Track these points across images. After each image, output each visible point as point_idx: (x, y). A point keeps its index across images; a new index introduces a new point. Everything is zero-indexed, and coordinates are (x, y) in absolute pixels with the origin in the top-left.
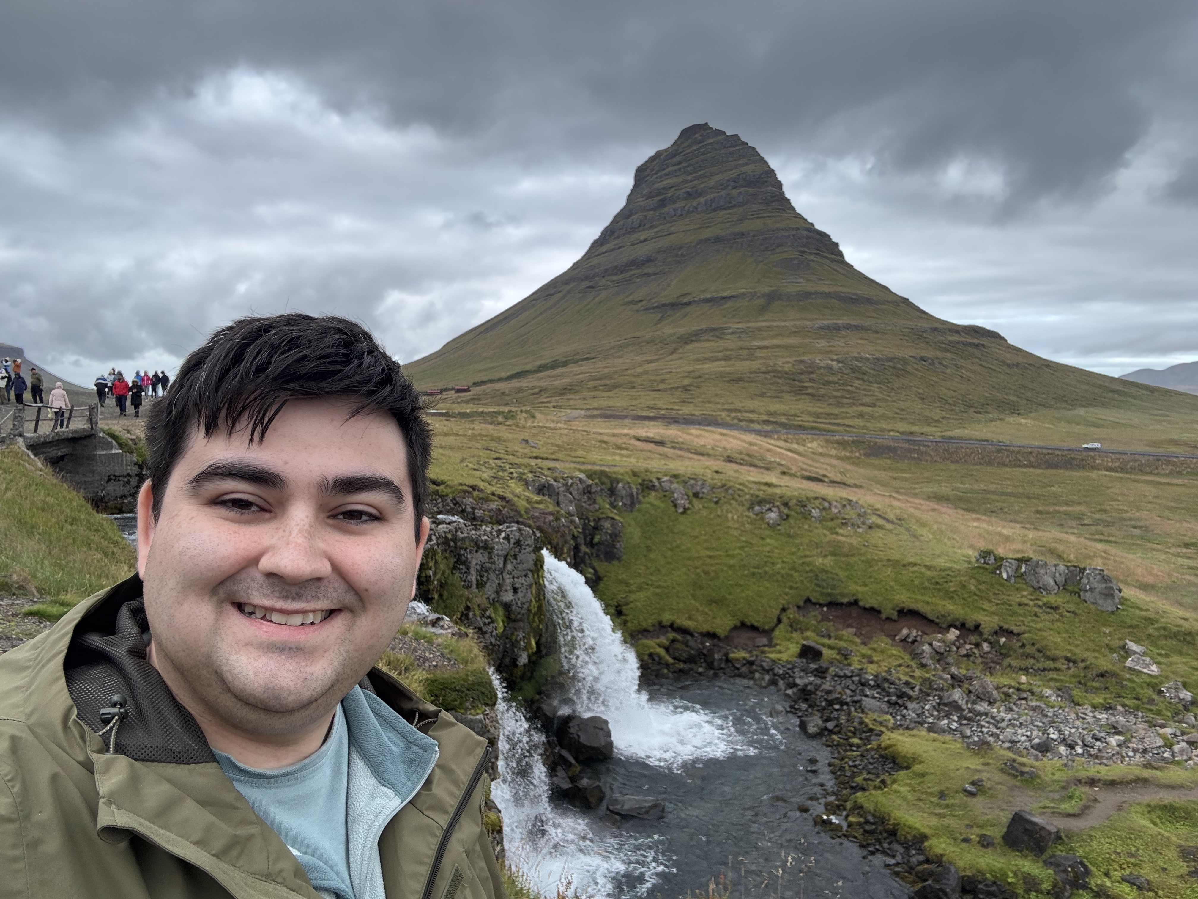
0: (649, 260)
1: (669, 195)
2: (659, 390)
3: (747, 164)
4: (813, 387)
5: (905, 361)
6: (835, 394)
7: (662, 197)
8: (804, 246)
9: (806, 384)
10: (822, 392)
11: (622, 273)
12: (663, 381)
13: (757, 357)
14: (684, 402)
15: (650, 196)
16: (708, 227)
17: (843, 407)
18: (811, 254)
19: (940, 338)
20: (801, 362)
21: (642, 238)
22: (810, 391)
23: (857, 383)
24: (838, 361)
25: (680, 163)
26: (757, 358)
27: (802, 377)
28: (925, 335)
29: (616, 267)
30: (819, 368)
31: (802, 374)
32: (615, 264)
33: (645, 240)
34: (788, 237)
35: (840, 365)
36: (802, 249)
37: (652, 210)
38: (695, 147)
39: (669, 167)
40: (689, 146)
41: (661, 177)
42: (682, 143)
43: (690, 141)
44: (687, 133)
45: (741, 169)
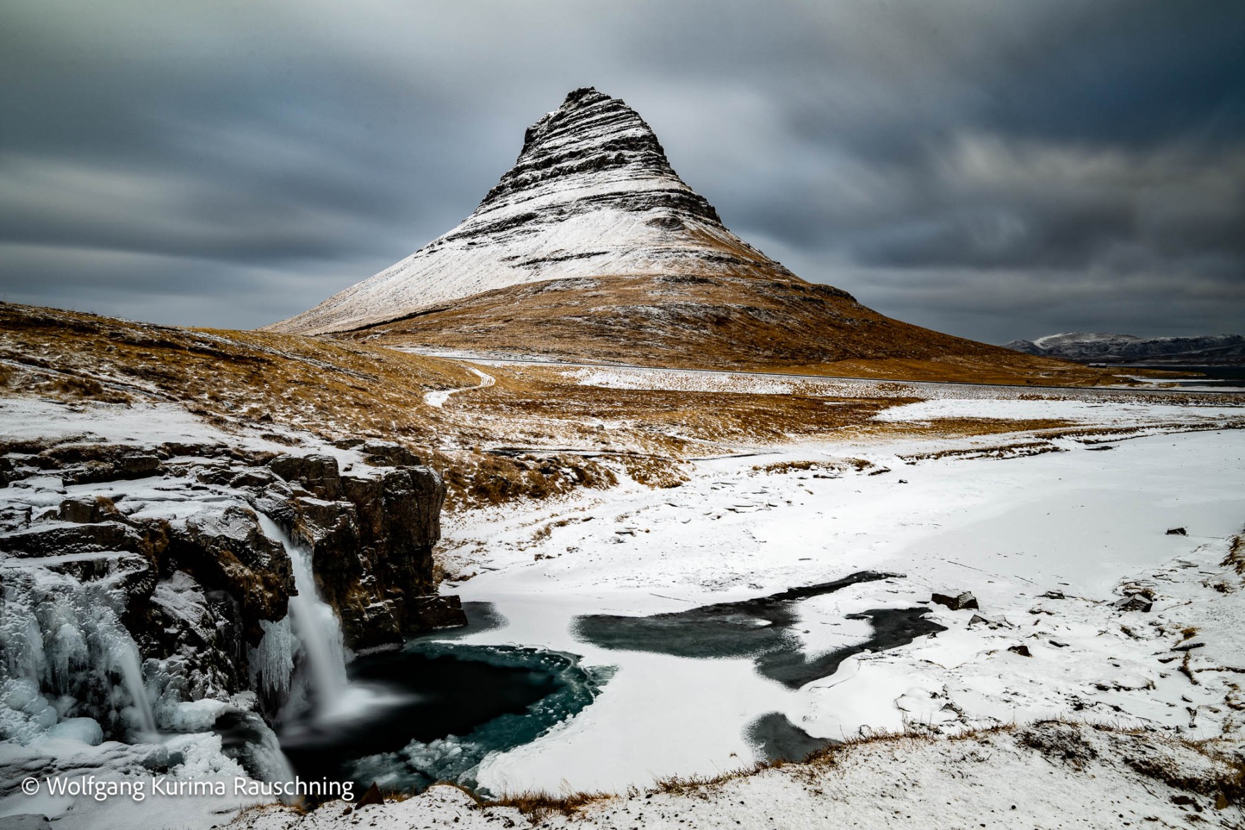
0: (529, 217)
1: (555, 155)
3: (629, 127)
8: (678, 207)
11: (503, 230)
16: (589, 187)
18: (684, 215)
21: (526, 197)
25: (565, 125)
29: (499, 224)
32: (497, 221)
33: (529, 199)
38: (581, 110)
39: (556, 128)
40: (577, 108)
41: (549, 138)
42: (569, 106)
43: (577, 104)
44: (574, 97)
45: (624, 132)
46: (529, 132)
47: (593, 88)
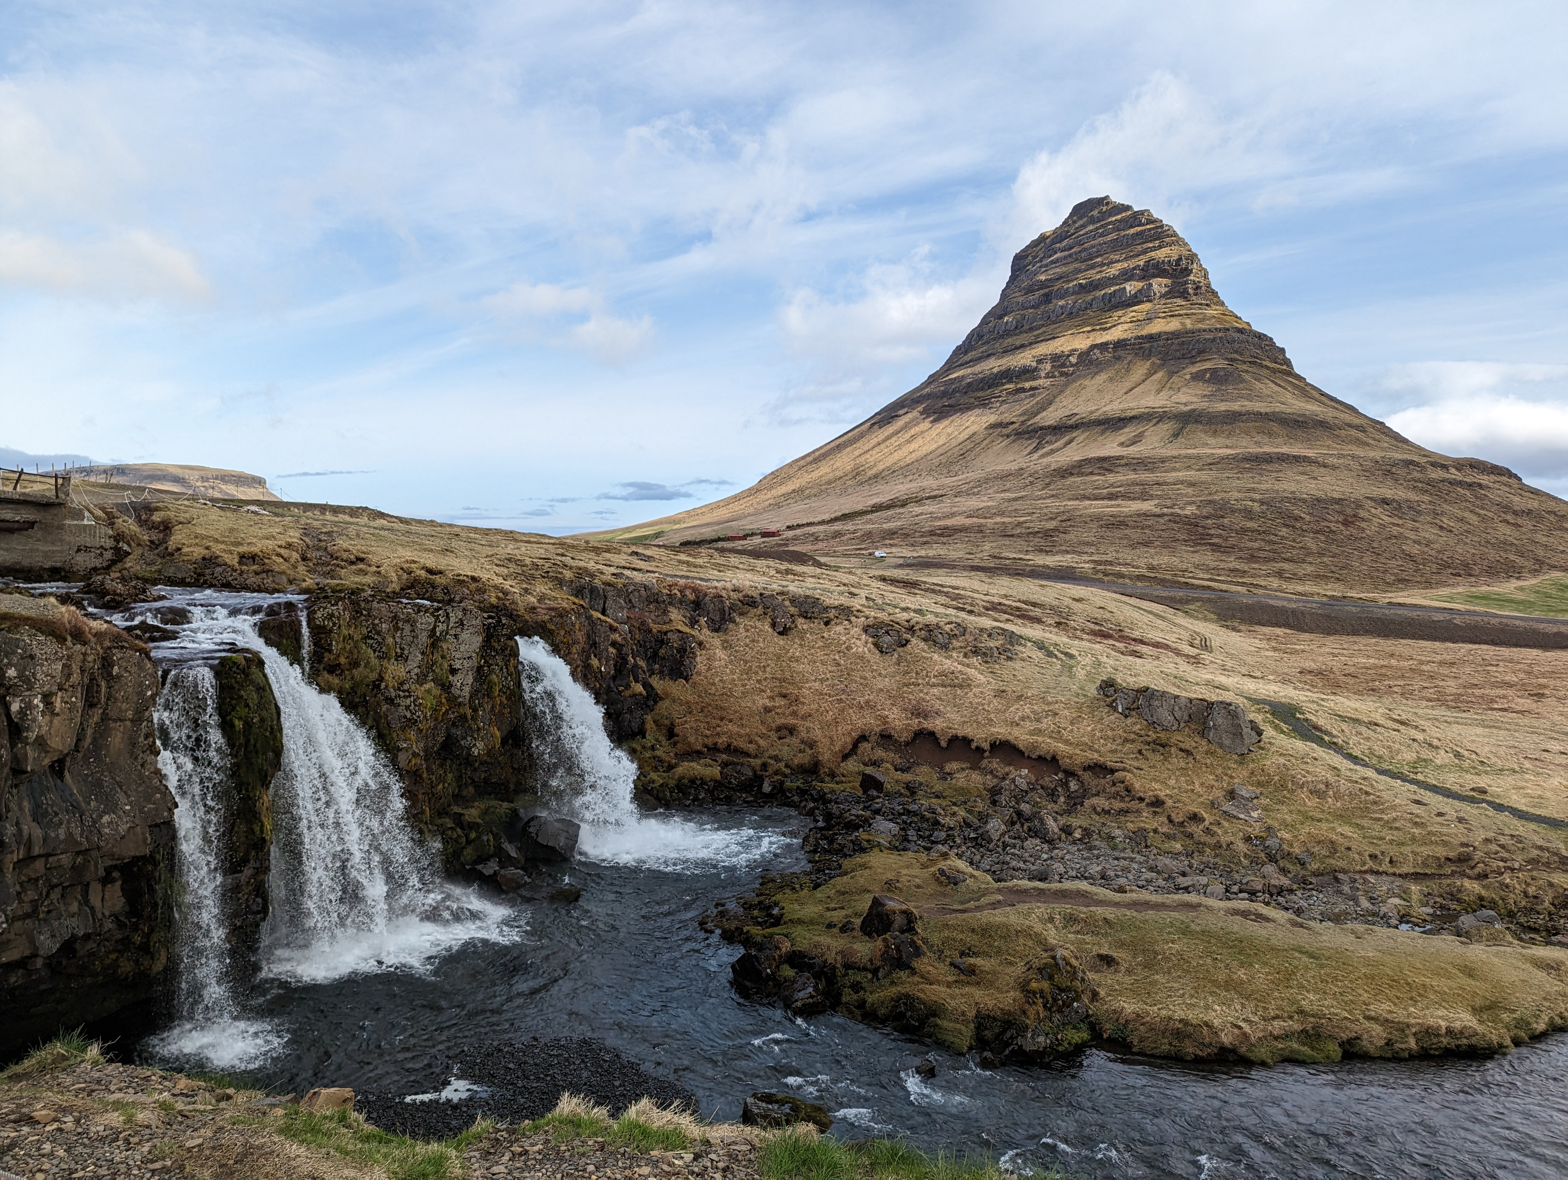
0: (1027, 371)
1: (1056, 288)
2: (1012, 536)
3: (1160, 247)
4: (1219, 536)
5: (1358, 505)
6: (1250, 544)
7: (1047, 290)
8: (1236, 352)
9: (1212, 532)
10: (1232, 541)
11: (989, 387)
12: (1019, 524)
13: (1152, 496)
14: (1041, 551)
15: (1030, 290)
16: (1107, 329)
17: (1256, 562)
18: (1245, 362)
19: (1416, 474)
20: (1210, 502)
21: (1018, 343)
22: (1215, 540)
23: (1284, 532)
24: (1262, 503)
25: (1070, 247)
26: (1152, 498)
27: (1209, 521)
28: (1394, 470)
29: (983, 380)
30: (1233, 511)
31: (1207, 518)
32: (982, 377)
33: (1022, 346)
34: (1214, 340)
35: (1264, 507)
36: (1232, 356)
37: (1033, 307)
38: (1091, 227)
39: (1055, 253)
40: (1083, 226)
41: (1046, 266)
42: (1074, 222)
43: (1085, 220)
44: (1081, 210)
45: (1153, 254)
46: (1018, 258)
47: (1107, 197)
